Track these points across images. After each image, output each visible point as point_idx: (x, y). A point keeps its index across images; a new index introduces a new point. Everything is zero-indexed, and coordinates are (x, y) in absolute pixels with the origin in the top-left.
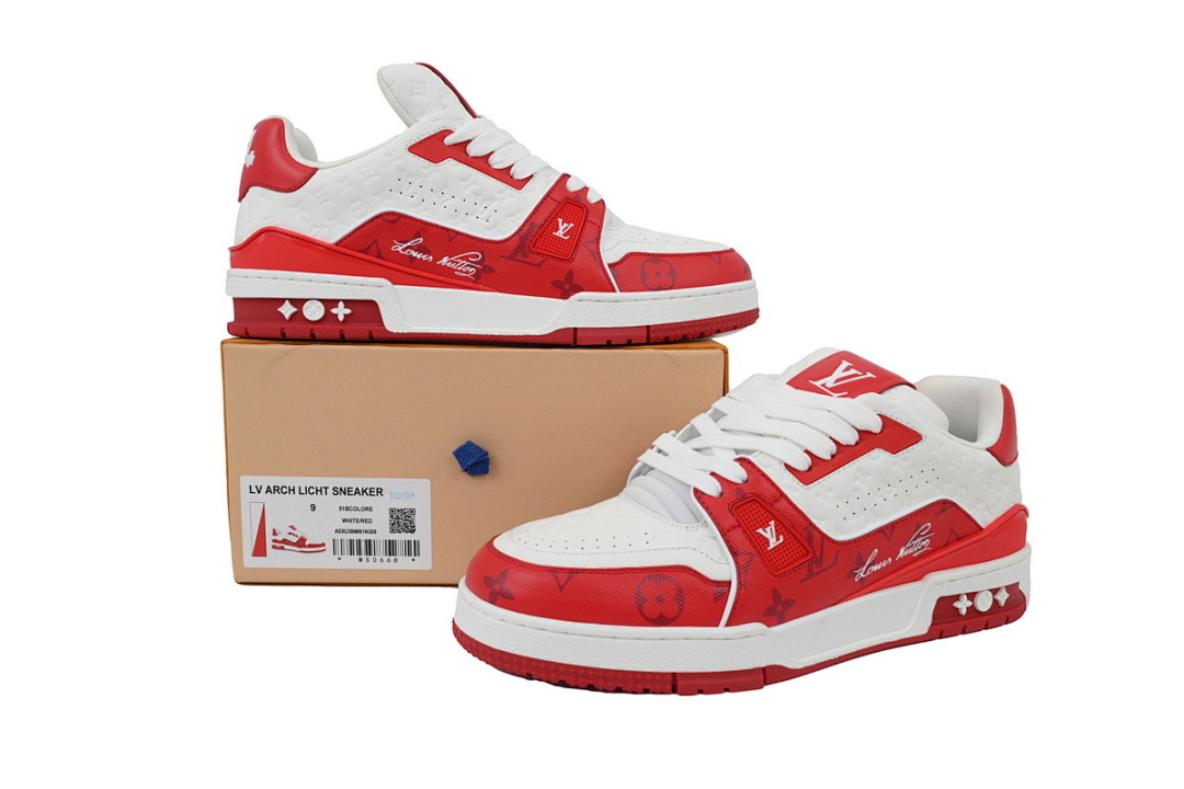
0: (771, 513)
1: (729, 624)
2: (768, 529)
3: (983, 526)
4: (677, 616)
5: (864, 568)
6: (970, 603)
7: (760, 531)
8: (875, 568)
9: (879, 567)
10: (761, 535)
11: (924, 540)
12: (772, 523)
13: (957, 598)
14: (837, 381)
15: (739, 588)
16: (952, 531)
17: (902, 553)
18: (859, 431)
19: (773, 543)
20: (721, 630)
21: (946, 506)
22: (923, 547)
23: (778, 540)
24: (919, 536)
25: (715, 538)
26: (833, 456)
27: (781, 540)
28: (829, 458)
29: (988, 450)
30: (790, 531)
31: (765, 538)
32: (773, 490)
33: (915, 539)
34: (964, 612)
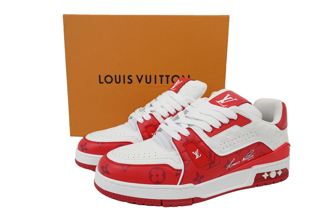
0: (197, 147)
1: (180, 184)
2: (196, 152)
3: (273, 150)
4: (163, 181)
5: (230, 165)
6: (268, 175)
7: (193, 152)
8: (234, 165)
9: (235, 164)
10: (194, 154)
11: (252, 155)
12: (197, 150)
13: (264, 173)
14: (225, 101)
15: (184, 172)
16: (262, 152)
17: (244, 159)
18: (229, 119)
19: (197, 157)
20: (178, 186)
21: (260, 144)
22: (251, 157)
23: (199, 156)
24: (250, 154)
25: (178, 155)
26: (220, 127)
27: (200, 156)
28: (219, 128)
29: (276, 125)
30: (204, 153)
31: (195, 155)
32: (198, 139)
33: (248, 155)
34: (266, 178)
